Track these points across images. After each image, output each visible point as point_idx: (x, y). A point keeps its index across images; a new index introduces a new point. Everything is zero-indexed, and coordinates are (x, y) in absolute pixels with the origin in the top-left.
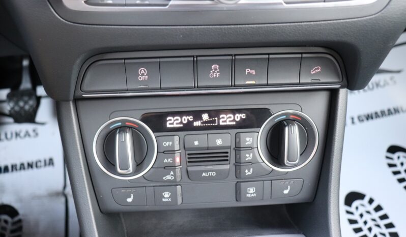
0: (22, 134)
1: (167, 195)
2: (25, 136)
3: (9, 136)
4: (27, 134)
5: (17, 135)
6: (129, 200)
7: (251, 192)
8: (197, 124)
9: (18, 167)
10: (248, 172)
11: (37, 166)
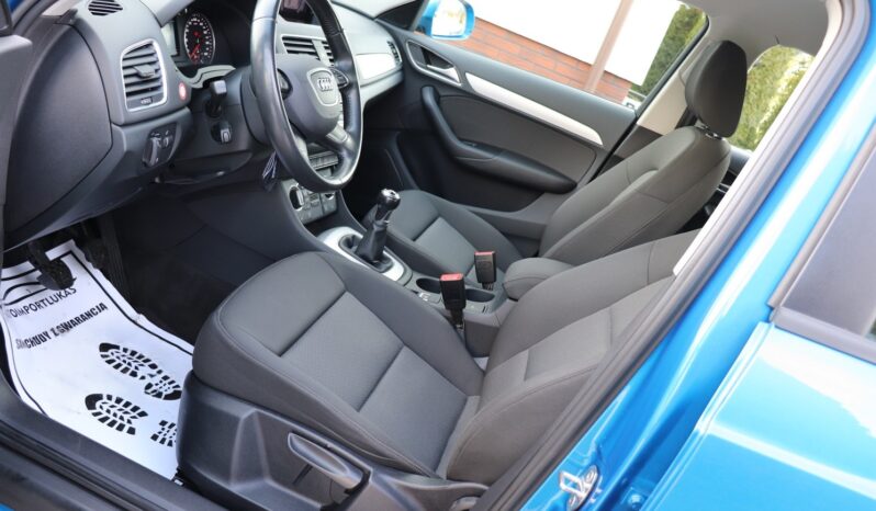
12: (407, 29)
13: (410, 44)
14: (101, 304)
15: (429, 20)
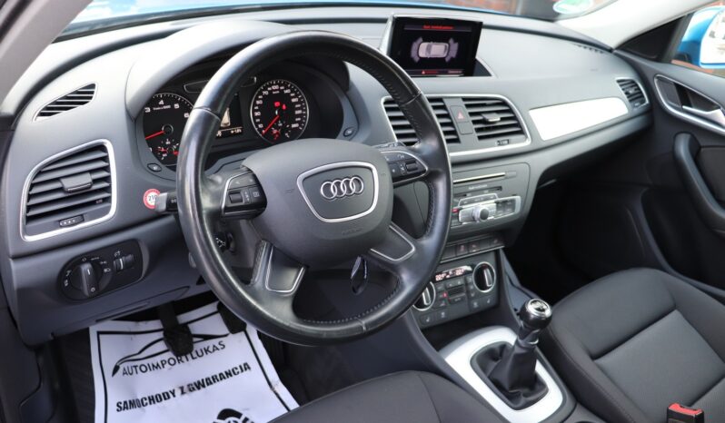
0: (211, 349)
1: (443, 314)
2: (214, 350)
3: (200, 354)
4: (215, 349)
5: (207, 351)
6: (428, 320)
7: (475, 304)
8: (448, 276)
9: (218, 377)
10: (473, 295)
11: (235, 374)
12: (659, 60)
13: (660, 80)
14: (246, 364)
15: (695, 44)
